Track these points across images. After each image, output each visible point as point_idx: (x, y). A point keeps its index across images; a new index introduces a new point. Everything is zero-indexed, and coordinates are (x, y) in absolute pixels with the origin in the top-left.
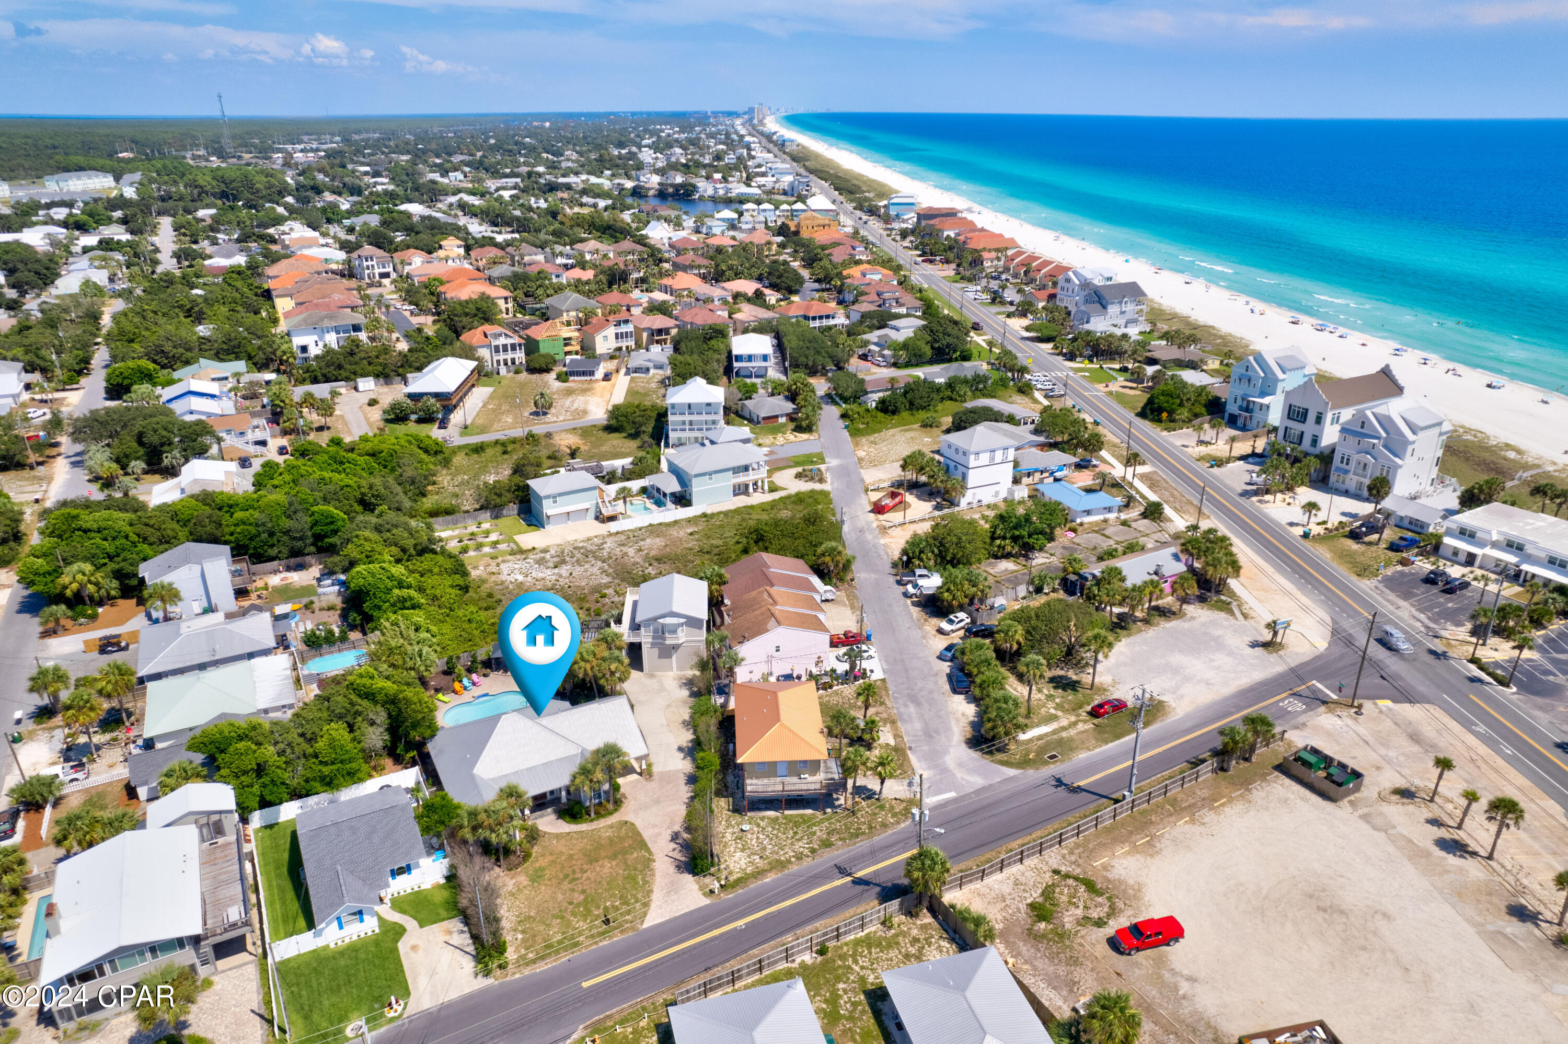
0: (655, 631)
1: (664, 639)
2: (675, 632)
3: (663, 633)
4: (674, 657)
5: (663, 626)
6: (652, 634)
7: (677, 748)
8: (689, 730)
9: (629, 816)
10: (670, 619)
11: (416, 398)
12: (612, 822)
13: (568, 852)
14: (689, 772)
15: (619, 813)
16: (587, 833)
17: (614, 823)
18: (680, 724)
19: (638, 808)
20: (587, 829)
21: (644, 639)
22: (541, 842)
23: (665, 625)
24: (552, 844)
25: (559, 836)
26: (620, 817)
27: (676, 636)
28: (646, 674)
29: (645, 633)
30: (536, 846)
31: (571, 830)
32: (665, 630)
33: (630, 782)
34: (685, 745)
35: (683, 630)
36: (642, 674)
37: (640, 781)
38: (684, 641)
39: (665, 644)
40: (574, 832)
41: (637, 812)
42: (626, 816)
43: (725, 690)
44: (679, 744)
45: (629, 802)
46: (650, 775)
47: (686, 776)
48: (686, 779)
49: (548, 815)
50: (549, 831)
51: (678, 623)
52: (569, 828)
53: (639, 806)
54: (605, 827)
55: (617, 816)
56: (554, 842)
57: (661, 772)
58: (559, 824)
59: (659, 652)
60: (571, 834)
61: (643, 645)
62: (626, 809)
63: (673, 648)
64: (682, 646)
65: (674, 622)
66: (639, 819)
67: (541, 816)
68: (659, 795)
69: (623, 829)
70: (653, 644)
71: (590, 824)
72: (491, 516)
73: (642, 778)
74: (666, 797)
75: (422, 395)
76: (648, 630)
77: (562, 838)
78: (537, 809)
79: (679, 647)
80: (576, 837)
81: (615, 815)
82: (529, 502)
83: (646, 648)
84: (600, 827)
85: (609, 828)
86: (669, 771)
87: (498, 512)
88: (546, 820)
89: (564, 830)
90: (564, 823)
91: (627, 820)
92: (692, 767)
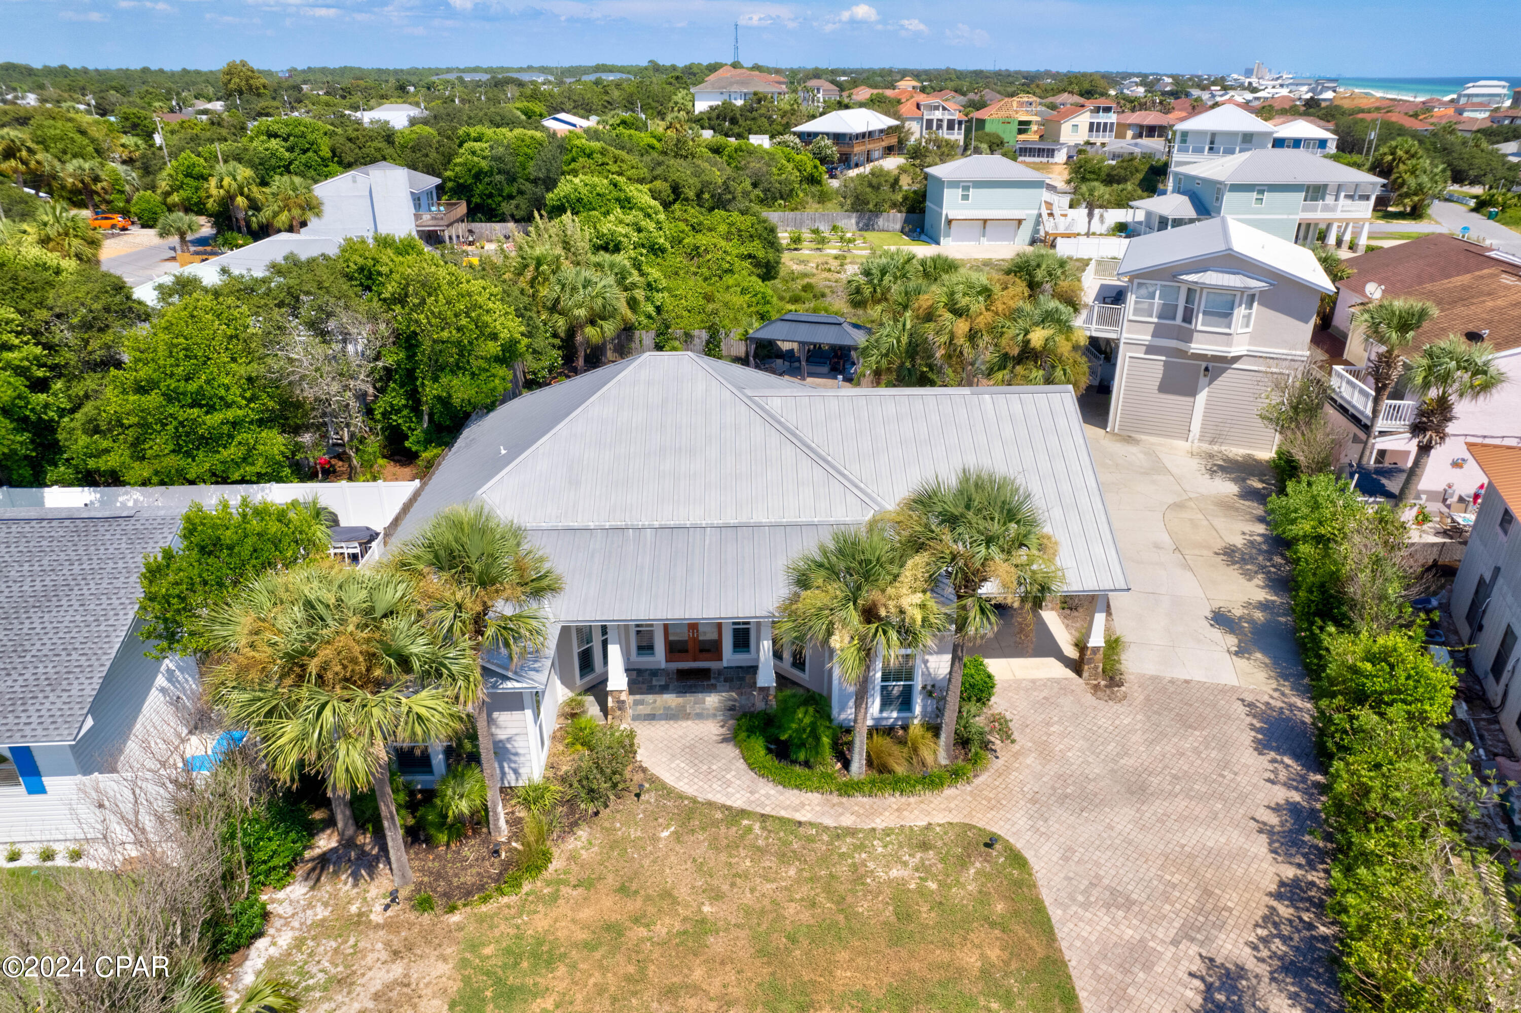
0: (1167, 312)
1: (1187, 336)
2: (1226, 316)
3: (1188, 318)
5: (1193, 291)
6: (1156, 320)
7: (1210, 615)
8: (1249, 576)
9: (1009, 816)
10: (1220, 275)
11: (807, 138)
12: (930, 824)
13: (695, 904)
14: (1268, 704)
15: (969, 788)
16: (810, 839)
17: (938, 829)
18: (1216, 554)
19: (1051, 791)
20: (819, 821)
21: (1129, 332)
22: (618, 816)
23: (1202, 289)
24: (655, 839)
25: (697, 815)
26: (970, 812)
27: (1227, 331)
28: (1113, 433)
29: (1134, 315)
30: (587, 829)
31: (753, 805)
32: (1195, 307)
33: (1033, 681)
34: (1238, 612)
35: (1250, 314)
36: (1102, 431)
37: (1073, 687)
38: (1245, 353)
39: (1183, 354)
40: (763, 815)
41: (1044, 809)
42: (993, 813)
43: (1383, 486)
44: (1216, 605)
45: (1016, 755)
46: (1112, 678)
47: (1254, 716)
48: (1258, 725)
49: (700, 716)
50: (669, 778)
51: (1242, 291)
52: (752, 793)
53: (1057, 785)
54: (893, 837)
55: (955, 798)
56: (665, 834)
57: (1154, 679)
58: (720, 764)
59: (1164, 375)
60: (745, 822)
61: (1122, 347)
62: (1000, 780)
63: (1207, 369)
64: (1235, 366)
65: (1232, 284)
66: (1049, 844)
67: (672, 715)
68: (1146, 763)
69: (972, 871)
70: (1151, 349)
71: (835, 799)
72: (857, 223)
73: (1080, 681)
74: (1175, 777)
75: (816, 134)
76: (1145, 306)
77: (703, 829)
78: (671, 687)
79: (1224, 370)
80: (760, 842)
81: (949, 792)
82: (923, 211)
83: (1127, 359)
84: (874, 830)
85: (910, 846)
86: (1187, 682)
87: (870, 219)
88: (681, 733)
89: (728, 795)
90: (741, 764)
91: (994, 830)
92: (1276, 690)
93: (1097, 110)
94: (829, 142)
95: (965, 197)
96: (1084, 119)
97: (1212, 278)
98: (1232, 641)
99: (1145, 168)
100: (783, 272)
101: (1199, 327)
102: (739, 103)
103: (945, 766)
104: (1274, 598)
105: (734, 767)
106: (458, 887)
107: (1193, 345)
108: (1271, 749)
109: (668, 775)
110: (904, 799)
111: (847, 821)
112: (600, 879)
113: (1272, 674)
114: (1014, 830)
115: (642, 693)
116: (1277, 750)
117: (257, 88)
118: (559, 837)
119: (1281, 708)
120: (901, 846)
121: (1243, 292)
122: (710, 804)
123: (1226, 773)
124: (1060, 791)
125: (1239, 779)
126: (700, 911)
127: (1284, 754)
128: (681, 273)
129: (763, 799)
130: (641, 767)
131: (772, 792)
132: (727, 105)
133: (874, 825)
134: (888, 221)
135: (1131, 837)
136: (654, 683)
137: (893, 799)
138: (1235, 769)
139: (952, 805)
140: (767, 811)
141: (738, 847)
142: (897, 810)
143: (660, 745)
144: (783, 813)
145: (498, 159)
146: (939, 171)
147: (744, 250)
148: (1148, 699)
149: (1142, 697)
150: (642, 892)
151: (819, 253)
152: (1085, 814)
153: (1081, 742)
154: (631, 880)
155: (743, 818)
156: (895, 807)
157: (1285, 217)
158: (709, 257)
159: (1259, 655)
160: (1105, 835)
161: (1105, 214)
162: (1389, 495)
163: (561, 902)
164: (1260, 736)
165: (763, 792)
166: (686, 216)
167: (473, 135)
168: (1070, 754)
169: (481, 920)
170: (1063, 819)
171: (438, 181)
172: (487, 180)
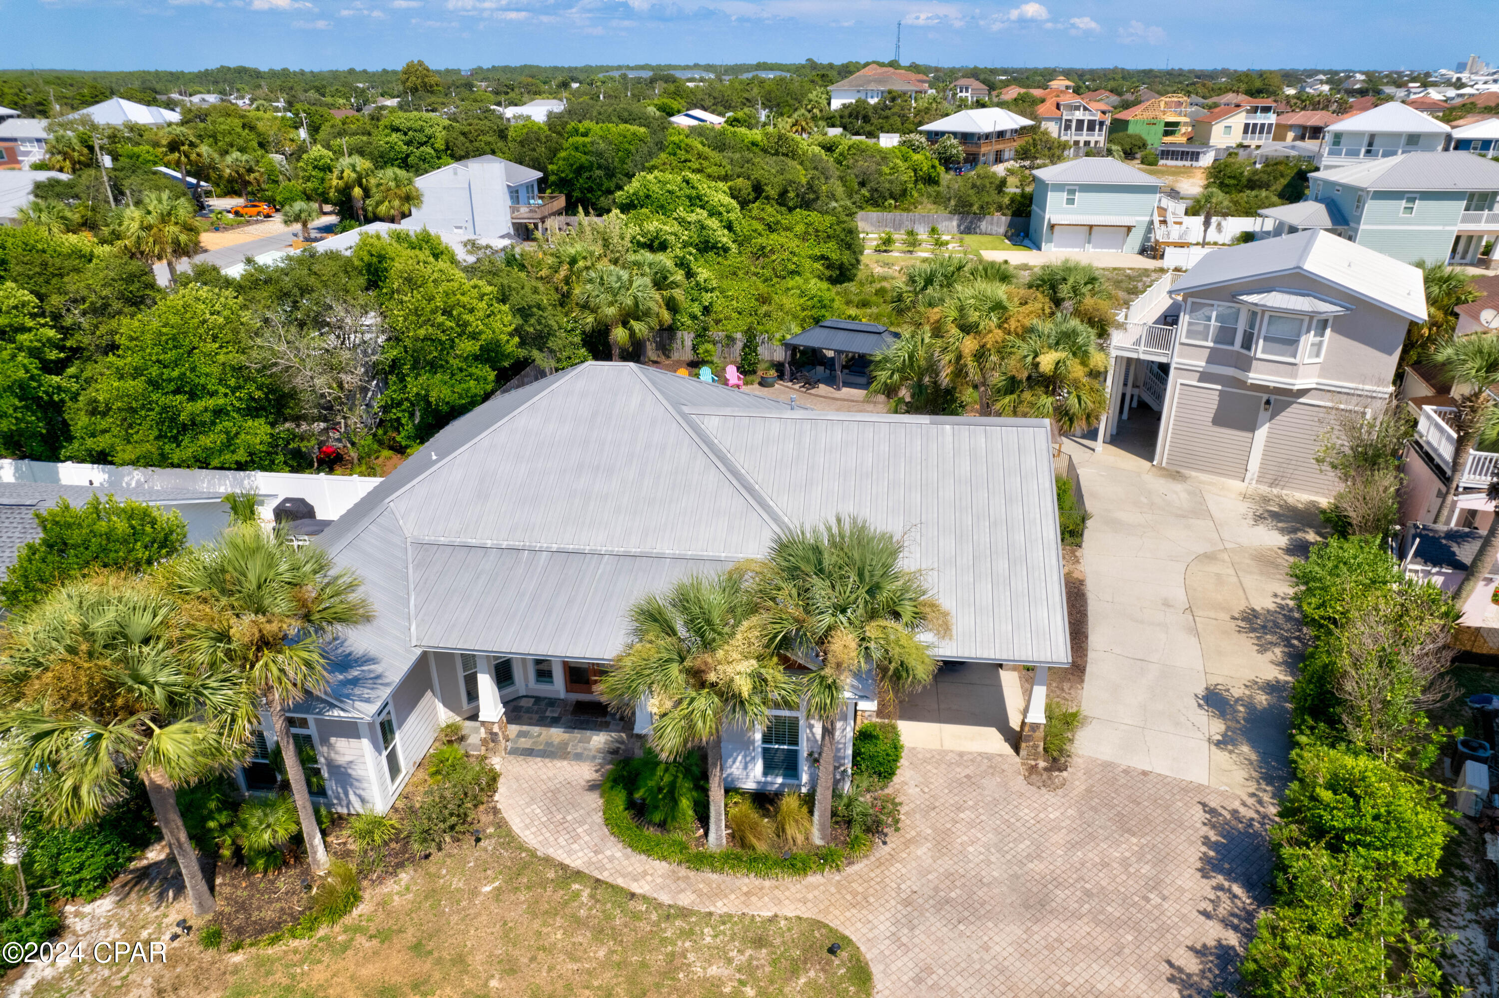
0: (1225, 335)
1: (1245, 364)
2: (1291, 343)
3: (1247, 343)
4: (1262, 433)
5: (1254, 314)
6: (1211, 344)
7: (1201, 692)
8: (1263, 649)
9: (871, 917)
10: (1286, 297)
11: (934, 137)
12: (776, 916)
13: (484, 975)
14: (1235, 812)
15: (837, 877)
16: (636, 916)
17: (783, 923)
18: (1234, 618)
19: (932, 893)
20: (655, 895)
21: (1180, 356)
22: (449, 861)
23: (1263, 312)
24: (474, 892)
25: (528, 872)
26: (828, 907)
27: (1291, 360)
28: (1160, 468)
29: (1187, 337)
30: (412, 872)
31: (592, 868)
32: (1256, 332)
33: (961, 755)
34: (1237, 692)
35: (1321, 343)
36: (1147, 464)
37: (1005, 767)
38: (1314, 386)
39: (1242, 384)
40: (598, 880)
41: (916, 914)
42: (854, 911)
43: (1454, 554)
44: (1213, 681)
45: (908, 843)
46: (1055, 760)
47: (1213, 827)
48: (1214, 838)
49: (578, 757)
50: (516, 824)
51: (1311, 315)
52: (596, 853)
53: (942, 886)
54: (728, 926)
55: (816, 887)
56: (488, 889)
57: (1107, 766)
58: (576, 815)
59: (1219, 406)
60: (576, 886)
61: (1172, 372)
62: (878, 871)
63: (1268, 402)
64: (1301, 400)
65: (1298, 307)
66: (905, 959)
67: (549, 753)
68: (1058, 872)
69: (803, 980)
70: (1204, 377)
71: (683, 871)
72: (959, 226)
73: (1017, 760)
74: (1088, 893)
75: (943, 133)
76: (1201, 328)
77: (528, 888)
78: (564, 719)
79: (1289, 404)
80: (583, 913)
81: (813, 879)
82: (1029, 215)
83: (1178, 386)
84: (710, 914)
85: (743, 939)
86: (1145, 773)
87: (971, 222)
88: (550, 774)
89: (570, 853)
90: (598, 818)
91: (847, 933)
92: (1253, 795)
93: (1255, 110)
94: (955, 142)
95: (1071, 201)
96: (1239, 120)
97: (1276, 300)
98: (1217, 727)
99: (1291, 173)
100: (861, 275)
101: (1259, 355)
102: (873, 101)
103: (818, 847)
104: (1289, 679)
105: (589, 820)
106: (255, 922)
107: (1251, 375)
108: (1221, 871)
109: (518, 820)
110: (758, 882)
111: (686, 900)
112: (400, 931)
113: (1255, 774)
114: (870, 936)
115: (530, 724)
116: (1228, 874)
117: (431, 86)
118: (378, 877)
119: (1252, 819)
120: (732, 939)
121: (1311, 318)
122: (548, 861)
123: (1152, 896)
124: (942, 894)
125: (1166, 905)
126: (486, 985)
127: (1235, 880)
128: (741, 274)
129: (606, 861)
130: (495, 808)
131: (618, 854)
132: (861, 103)
133: (712, 909)
134: (992, 224)
135: (1006, 963)
136: (548, 714)
137: (746, 880)
138: (1165, 892)
139: (810, 896)
140: (604, 876)
141: (556, 915)
142: (746, 894)
143: (526, 785)
144: (620, 882)
145: (600, 154)
146: (1047, 173)
147: (817, 252)
148: (1089, 790)
149: (1083, 787)
150: (436, 954)
151: (909, 255)
152: (962, 927)
153: (990, 835)
154: (431, 937)
155: (575, 882)
156: (745, 889)
157: (1440, 228)
158: (774, 257)
159: (1245, 749)
160: (976, 956)
161: (1224, 223)
162: (1458, 565)
163: (350, 952)
164: (1212, 853)
165: (608, 853)
166: (763, 215)
167: (582, 130)
168: (971, 849)
169: (260, 963)
170: (933, 929)
171: (540, 175)
172: (587, 174)
